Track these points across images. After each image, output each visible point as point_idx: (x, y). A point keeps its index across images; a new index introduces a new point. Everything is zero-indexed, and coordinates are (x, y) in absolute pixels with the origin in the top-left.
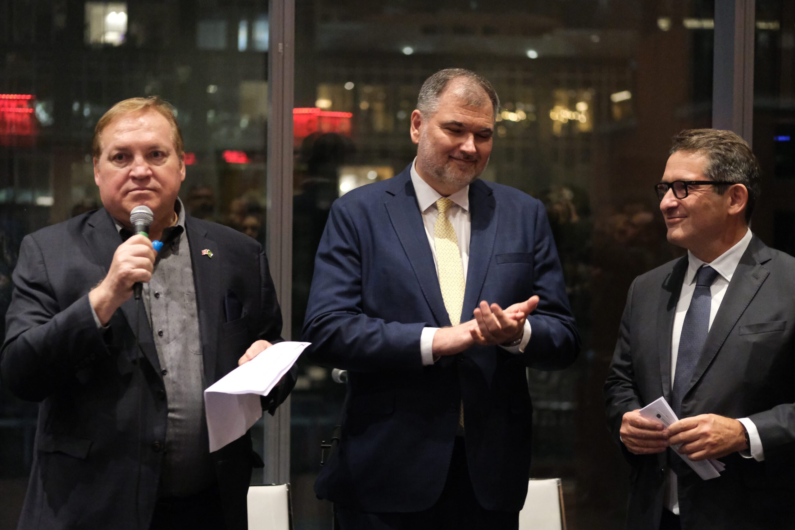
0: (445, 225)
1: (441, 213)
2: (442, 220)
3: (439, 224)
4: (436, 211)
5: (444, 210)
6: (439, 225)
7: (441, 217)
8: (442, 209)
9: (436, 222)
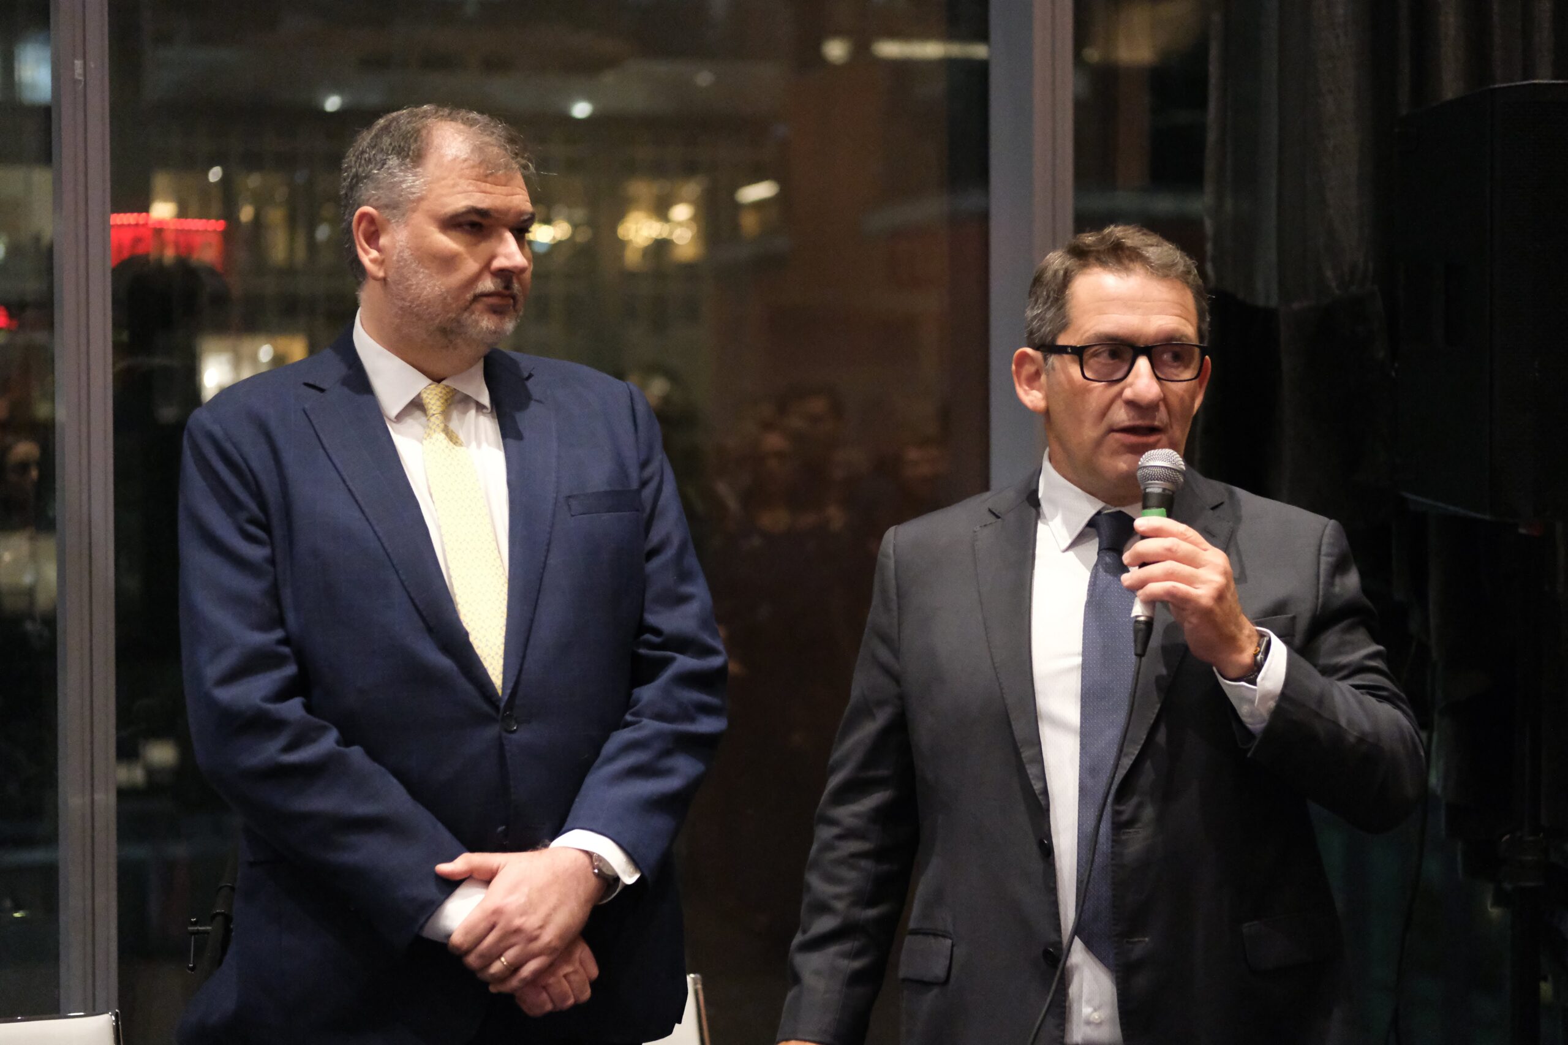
2: (439, 431)
7: (435, 423)
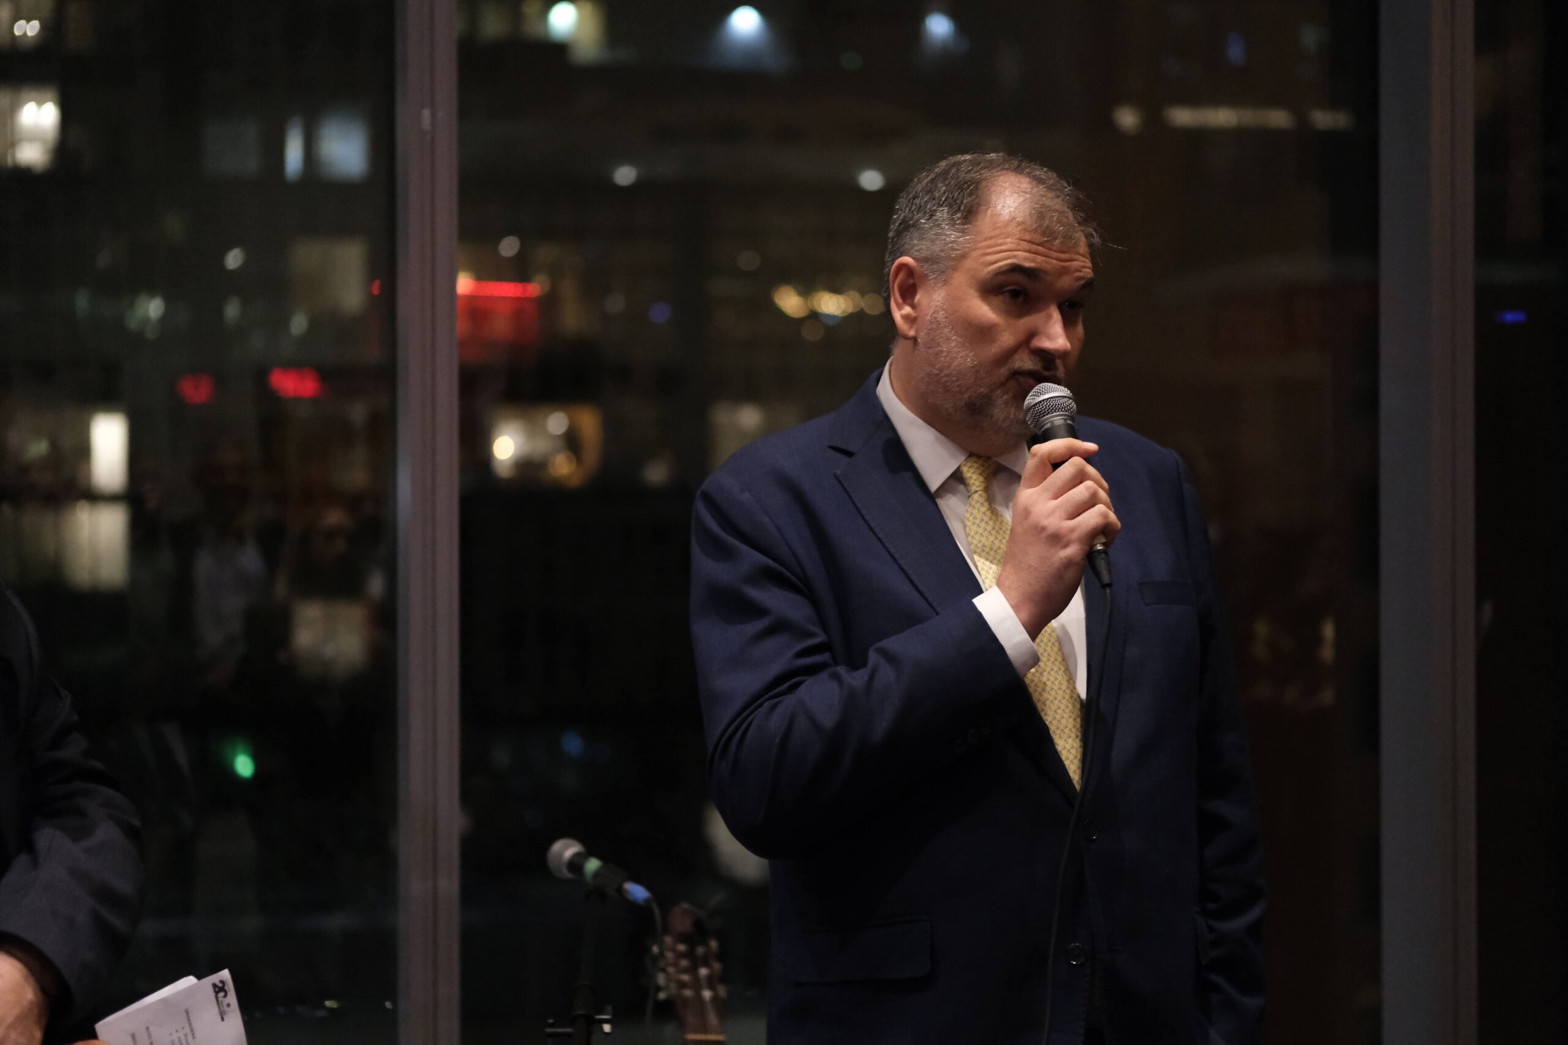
0: (991, 519)
1: (976, 492)
2: (983, 509)
3: (975, 518)
4: (962, 487)
5: (983, 485)
6: (977, 522)
7: (977, 502)
8: (977, 483)
9: (967, 515)
